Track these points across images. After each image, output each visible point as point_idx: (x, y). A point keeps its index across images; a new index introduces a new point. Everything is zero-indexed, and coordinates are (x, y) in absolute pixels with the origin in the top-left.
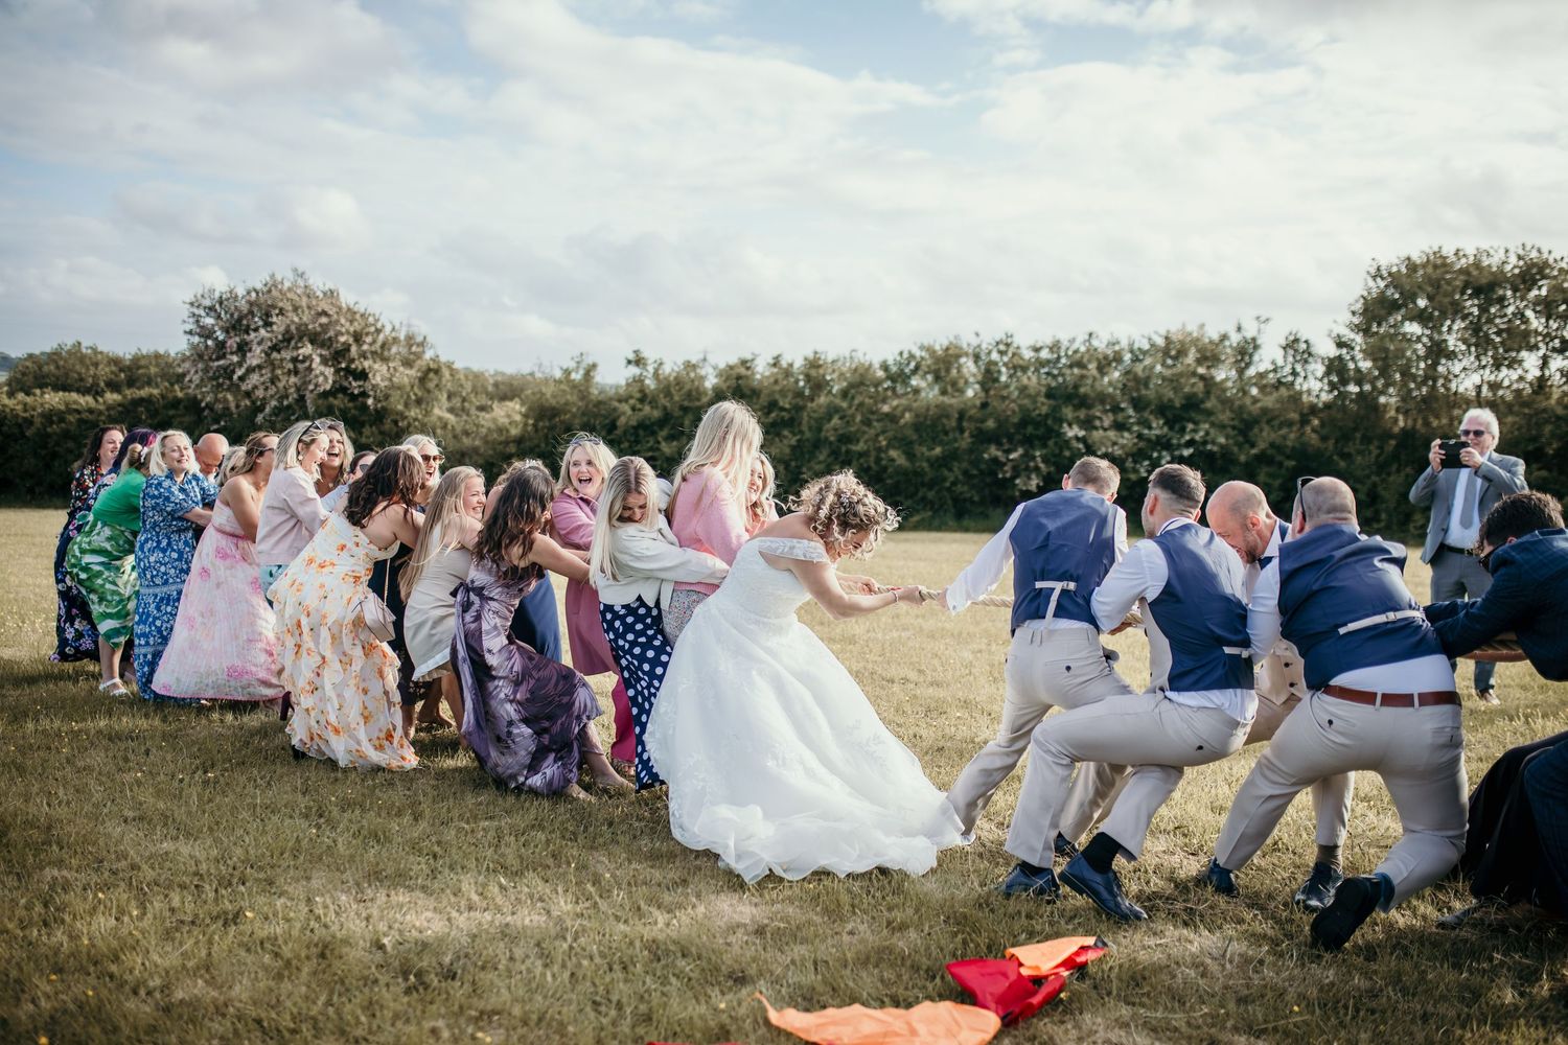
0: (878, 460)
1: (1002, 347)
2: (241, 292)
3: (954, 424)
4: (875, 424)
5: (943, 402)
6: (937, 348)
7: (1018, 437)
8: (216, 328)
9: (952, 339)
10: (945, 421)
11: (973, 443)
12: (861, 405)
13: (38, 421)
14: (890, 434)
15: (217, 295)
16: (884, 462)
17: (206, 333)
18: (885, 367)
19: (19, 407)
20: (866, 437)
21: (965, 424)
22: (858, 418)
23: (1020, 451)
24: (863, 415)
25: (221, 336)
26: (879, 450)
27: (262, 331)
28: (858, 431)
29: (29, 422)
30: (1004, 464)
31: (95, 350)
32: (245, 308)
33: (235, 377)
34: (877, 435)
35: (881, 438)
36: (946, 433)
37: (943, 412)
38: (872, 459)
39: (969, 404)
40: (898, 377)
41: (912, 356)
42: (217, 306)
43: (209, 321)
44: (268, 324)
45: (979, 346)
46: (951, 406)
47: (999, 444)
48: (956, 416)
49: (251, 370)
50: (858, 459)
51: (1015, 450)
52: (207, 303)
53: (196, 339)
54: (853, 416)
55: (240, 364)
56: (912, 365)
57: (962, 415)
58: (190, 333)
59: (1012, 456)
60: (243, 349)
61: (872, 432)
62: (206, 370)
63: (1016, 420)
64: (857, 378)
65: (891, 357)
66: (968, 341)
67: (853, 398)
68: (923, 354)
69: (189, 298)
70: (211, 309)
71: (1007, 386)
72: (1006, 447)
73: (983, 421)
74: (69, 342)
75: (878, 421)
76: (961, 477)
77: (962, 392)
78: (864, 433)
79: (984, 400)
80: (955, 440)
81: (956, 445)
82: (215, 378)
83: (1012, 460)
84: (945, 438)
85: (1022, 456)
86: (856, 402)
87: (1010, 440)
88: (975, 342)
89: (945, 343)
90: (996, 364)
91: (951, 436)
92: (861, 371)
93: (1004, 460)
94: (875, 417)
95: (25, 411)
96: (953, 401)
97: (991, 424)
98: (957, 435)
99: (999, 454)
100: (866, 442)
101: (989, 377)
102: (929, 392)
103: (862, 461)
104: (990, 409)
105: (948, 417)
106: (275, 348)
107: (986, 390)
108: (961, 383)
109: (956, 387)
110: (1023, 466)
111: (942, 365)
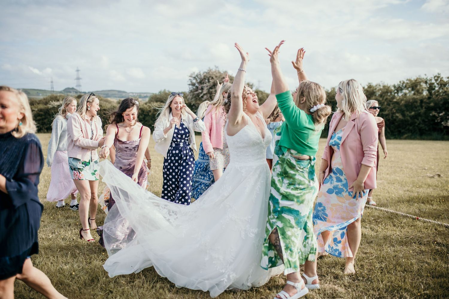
0: (392, 117)
1: (436, 78)
2: (202, 73)
3: (418, 104)
4: (391, 105)
5: (414, 98)
6: (412, 79)
7: (443, 108)
8: (196, 83)
9: (418, 77)
10: (415, 104)
11: (426, 111)
12: (387, 99)
13: (152, 111)
14: (397, 108)
15: (196, 74)
16: (394, 118)
17: (193, 85)
18: (394, 86)
19: (148, 107)
20: (388, 109)
21: (423, 104)
22: (386, 103)
23: (444, 113)
24: (387, 102)
25: (197, 85)
26: (393, 113)
27: (207, 83)
28: (386, 107)
29: (150, 111)
30: (437, 117)
31: (169, 91)
32: (202, 76)
33: (200, 96)
34: (392, 109)
35: (393, 110)
36: (416, 107)
37: (415, 101)
38: (390, 117)
39: (424, 97)
40: (399, 89)
41: (404, 83)
42: (196, 77)
43: (194, 81)
44: (209, 82)
45: (426, 78)
46: (417, 98)
47: (436, 111)
48: (419, 102)
49: (204, 94)
50: (386, 117)
51: (442, 112)
52: (194, 76)
53: (191, 86)
54: (384, 103)
55: (201, 93)
56: (404, 85)
57: (422, 101)
58: (189, 85)
59: (441, 115)
60: (202, 89)
61: (390, 108)
62: (193, 95)
63: (442, 103)
64: (385, 90)
65: (396, 83)
66: (423, 77)
67: (384, 97)
68: (408, 82)
69: (189, 75)
70: (195, 78)
71: (438, 91)
72: (438, 111)
73: (429, 103)
75: (392, 104)
76: (422, 122)
77: (421, 93)
78: (388, 108)
79: (429, 96)
80: (419, 110)
81: (420, 112)
82: (195, 97)
83: (440, 116)
84: (416, 109)
85: (444, 114)
86: (385, 98)
87: (440, 109)
88: (425, 77)
89: (415, 78)
90: (433, 84)
91: (418, 108)
92: (387, 88)
93: (437, 116)
94: (392, 103)
95: (149, 108)
96: (418, 97)
97: (432, 104)
98: (420, 108)
99: (436, 114)
100: (388, 111)
101: (431, 88)
102: (409, 93)
103: (387, 117)
104: (431, 99)
105: (417, 102)
106: (211, 88)
107: (430, 93)
108: (420, 91)
109: (419, 92)
110: (444, 118)
111: (414, 85)
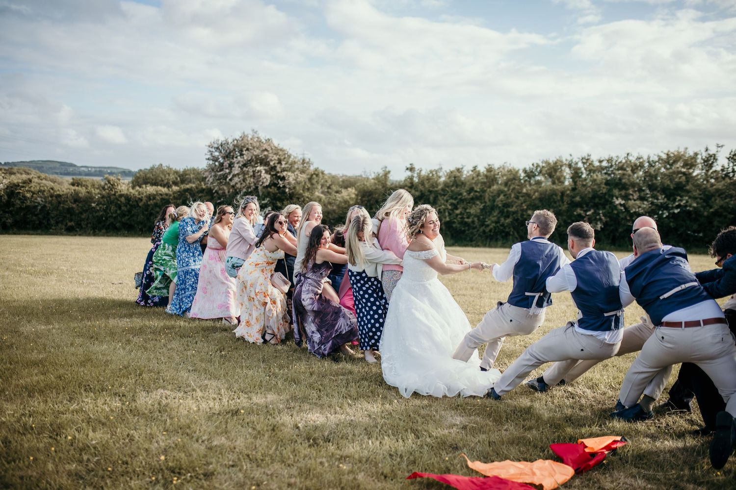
0: (522, 215)
1: (584, 161)
2: (230, 141)
3: (559, 198)
4: (521, 198)
5: (553, 188)
6: (551, 161)
7: (591, 204)
8: (220, 157)
9: (558, 158)
10: (554, 197)
11: (568, 207)
12: (514, 189)
13: (144, 199)
14: (528, 203)
15: (220, 142)
16: (525, 217)
17: (215, 159)
18: (525, 171)
19: (137, 193)
20: (517, 204)
21: (565, 198)
22: (513, 196)
23: (592, 211)
24: (515, 194)
25: (221, 160)
26: (523, 210)
27: (239, 157)
28: (512, 201)
29: (141, 200)
30: (585, 217)
31: (168, 167)
32: (231, 147)
33: (228, 180)
34: (522, 204)
35: (524, 205)
36: (555, 202)
37: (554, 193)
38: (519, 215)
39: (566, 188)
40: (530, 174)
41: (538, 166)
42: (220, 147)
43: (217, 154)
44: (242, 155)
45: (572, 160)
46: (557, 189)
47: (582, 208)
48: (560, 194)
49: (234, 176)
50: (512, 215)
51: (590, 210)
52: (216, 146)
53: (211, 162)
54: (510, 195)
55: (230, 173)
56: (539, 169)
57: (563, 194)
58: (208, 159)
59: (588, 213)
60: (231, 166)
61: (519, 202)
62: (215, 176)
63: (590, 196)
64: (511, 177)
65: (528, 166)
66: (566, 158)
67: (510, 186)
68: (544, 165)
69: (208, 144)
70: (218, 148)
71: (585, 179)
72: (585, 209)
73: (574, 197)
74: (157, 164)
75: (522, 197)
76: (563, 224)
77: (563, 183)
78: (516, 202)
79: (573, 187)
80: (560, 206)
81: (560, 208)
82: (218, 179)
83: (588, 215)
84: (555, 205)
85: (593, 213)
86: (511, 188)
87: (587, 206)
88: (569, 158)
89: (555, 160)
90: (580, 169)
91: (558, 204)
92: (514, 172)
93: (584, 215)
94: (521, 195)
95: (139, 195)
96: (558, 187)
97: (578, 199)
98: (561, 203)
99: (582, 212)
100: (516, 207)
101: (576, 175)
102: (547, 184)
103: (514, 216)
104: (577, 191)
105: (556, 195)
106: (245, 165)
107: (575, 182)
108: (562, 179)
109: (560, 180)
110: (594, 218)
111: (553, 171)
